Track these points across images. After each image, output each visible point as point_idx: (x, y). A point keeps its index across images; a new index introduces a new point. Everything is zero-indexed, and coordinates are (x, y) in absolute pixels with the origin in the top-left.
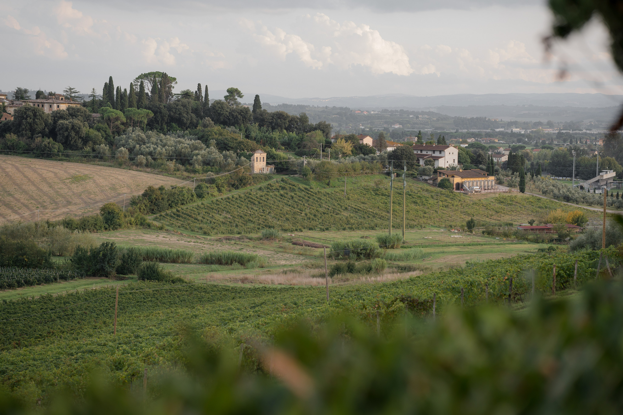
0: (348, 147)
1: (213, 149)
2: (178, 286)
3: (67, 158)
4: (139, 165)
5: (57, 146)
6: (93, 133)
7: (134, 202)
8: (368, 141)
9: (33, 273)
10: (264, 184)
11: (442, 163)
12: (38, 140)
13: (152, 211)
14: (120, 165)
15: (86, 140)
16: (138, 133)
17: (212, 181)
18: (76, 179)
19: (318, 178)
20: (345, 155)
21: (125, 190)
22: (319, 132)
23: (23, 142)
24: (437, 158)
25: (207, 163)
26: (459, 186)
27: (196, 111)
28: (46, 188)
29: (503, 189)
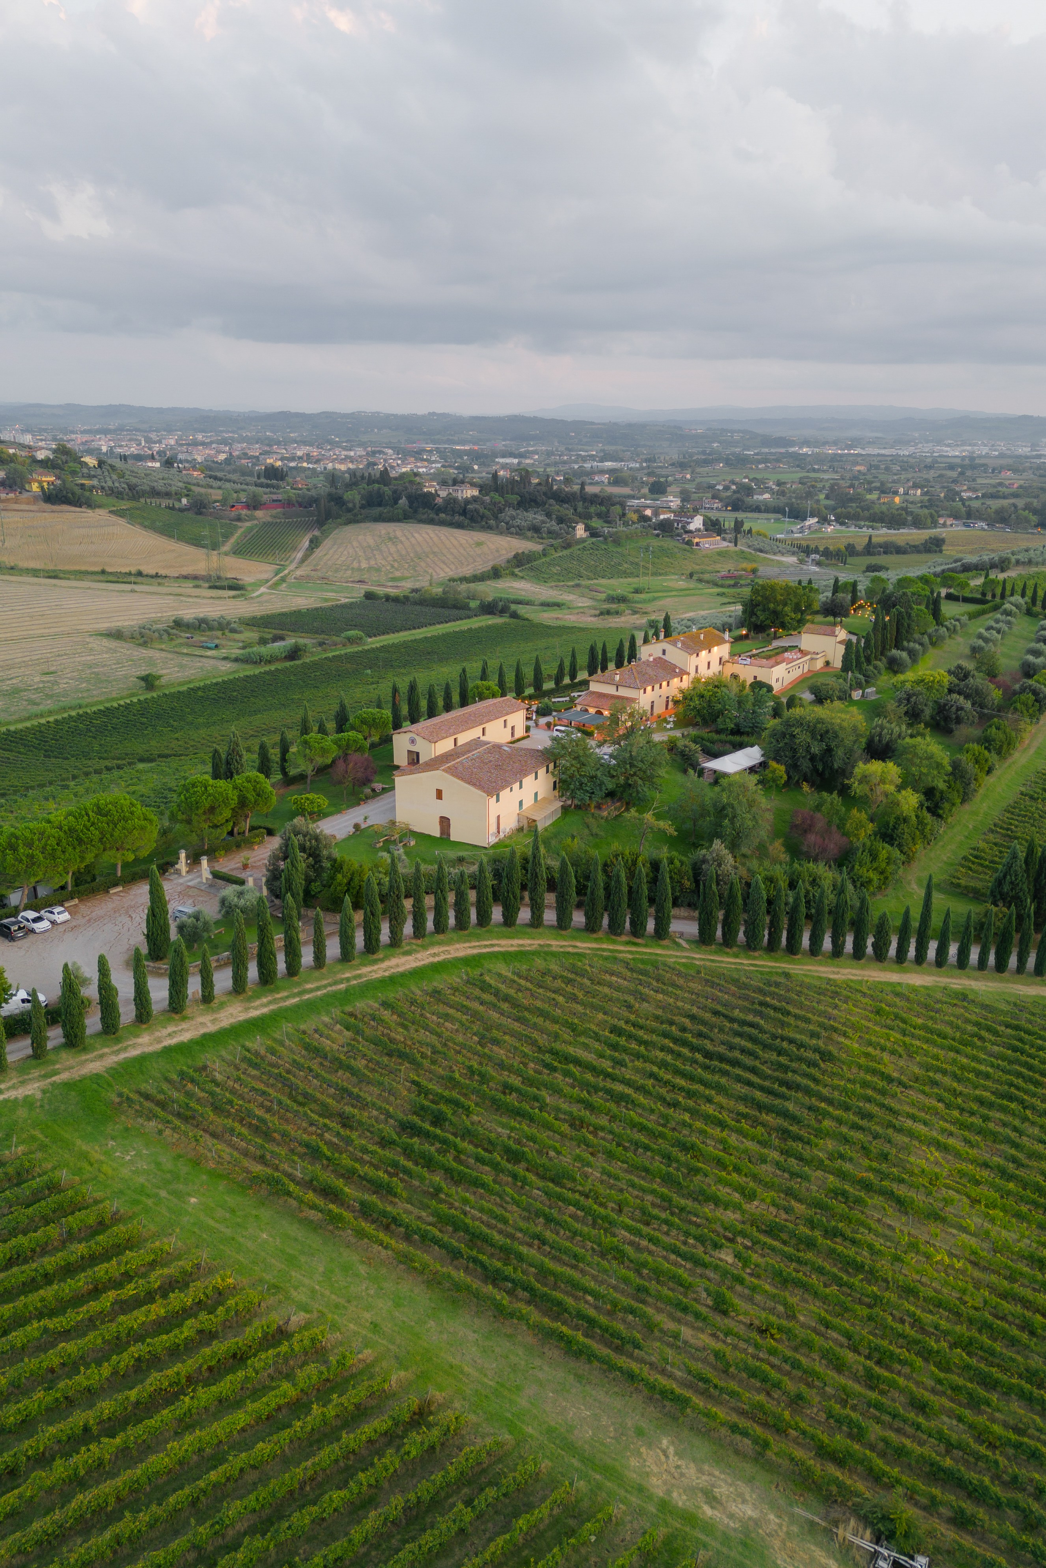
0: (635, 517)
1: (553, 523)
2: (526, 623)
3: (472, 529)
4: (512, 533)
5: (466, 522)
6: (487, 512)
7: (508, 561)
8: (648, 512)
9: (462, 613)
10: (581, 546)
11: (692, 527)
12: (457, 518)
13: (518, 566)
14: (501, 533)
15: (483, 517)
16: (511, 512)
17: (552, 546)
18: (479, 544)
19: (614, 541)
20: (633, 523)
21: (504, 552)
22: (618, 507)
23: (449, 518)
24: (689, 523)
25: (549, 532)
26: (697, 544)
27: (545, 494)
28: (462, 551)
29: (725, 544)
